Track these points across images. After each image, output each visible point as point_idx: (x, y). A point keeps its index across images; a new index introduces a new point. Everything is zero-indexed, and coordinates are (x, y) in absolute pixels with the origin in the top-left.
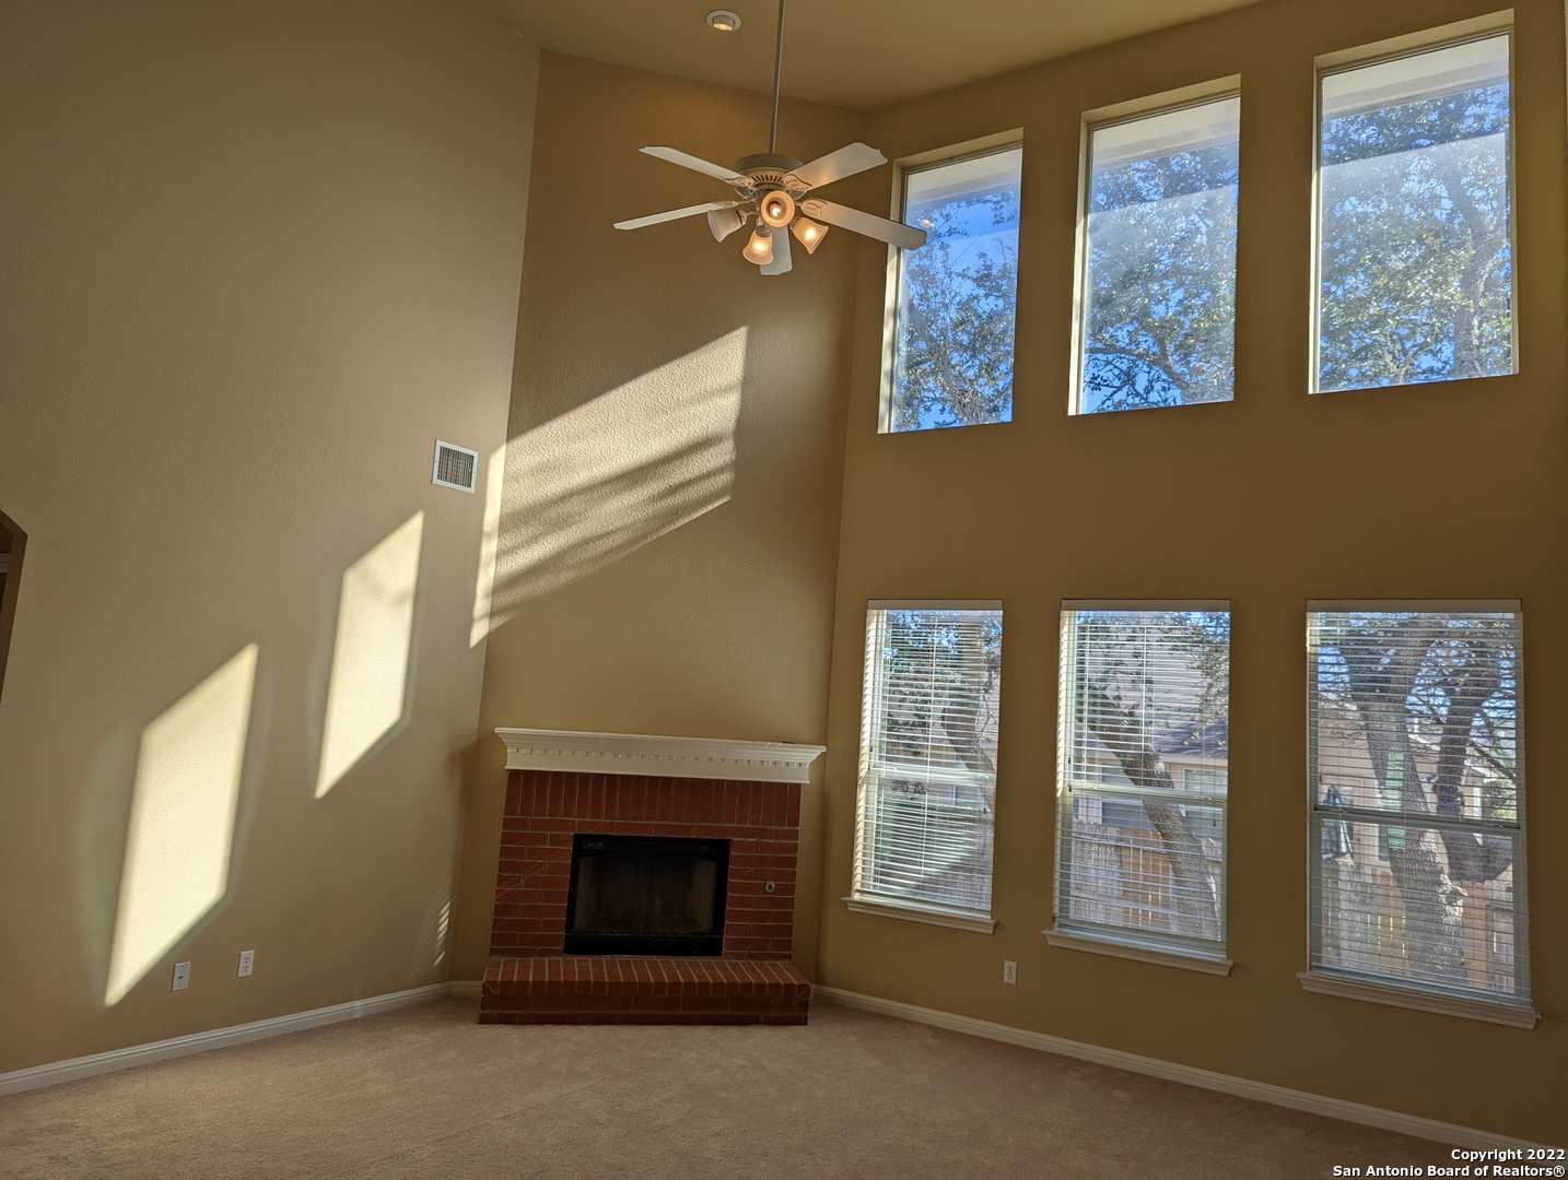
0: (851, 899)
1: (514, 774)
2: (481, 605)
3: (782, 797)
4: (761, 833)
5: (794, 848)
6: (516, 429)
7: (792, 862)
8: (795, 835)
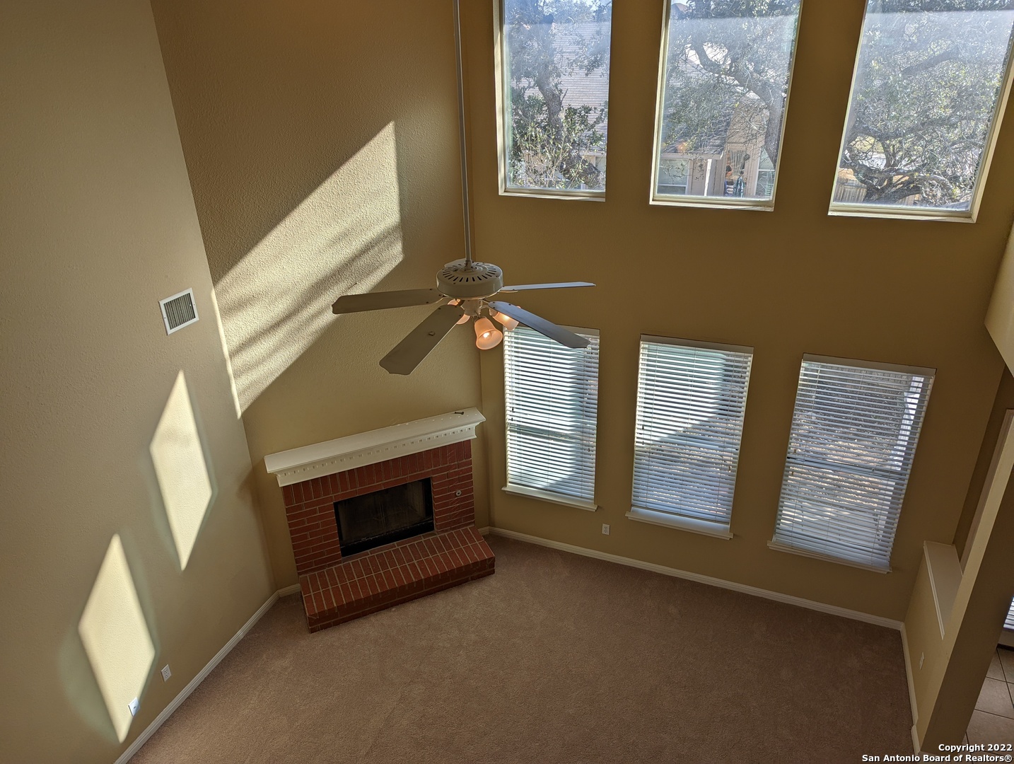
0: (507, 488)
1: (286, 488)
3: (462, 448)
4: (449, 468)
5: (470, 469)
7: (470, 477)
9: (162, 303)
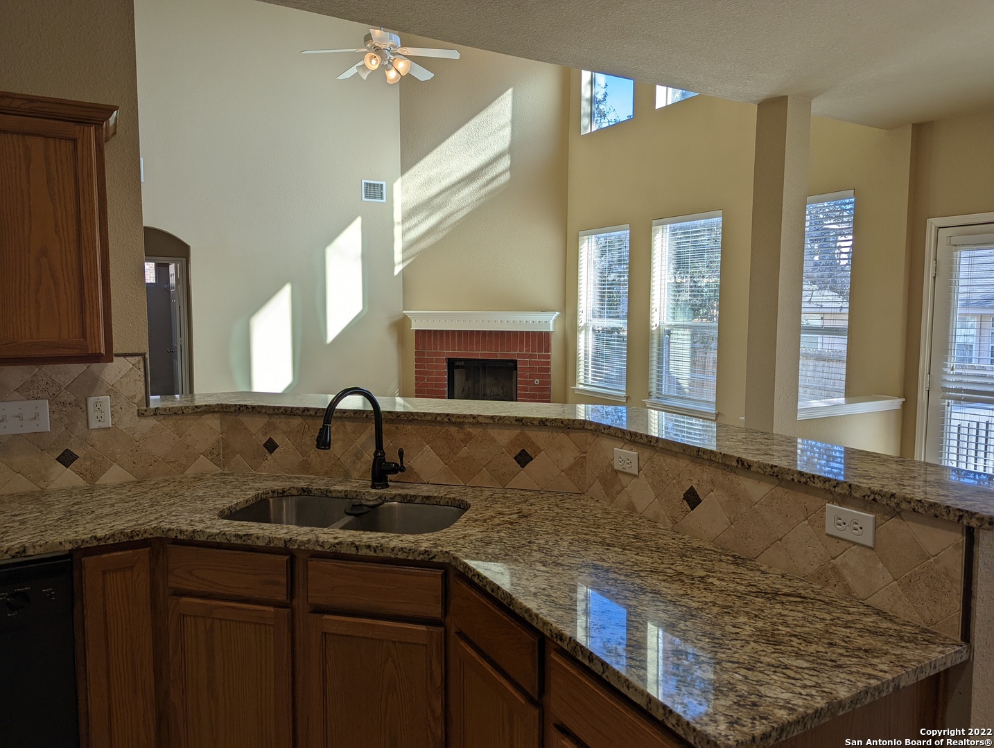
0: (577, 387)
1: (417, 331)
2: (398, 257)
3: (541, 339)
4: (531, 356)
5: (549, 363)
6: (405, 167)
7: (548, 370)
8: (549, 357)
9: (363, 181)
